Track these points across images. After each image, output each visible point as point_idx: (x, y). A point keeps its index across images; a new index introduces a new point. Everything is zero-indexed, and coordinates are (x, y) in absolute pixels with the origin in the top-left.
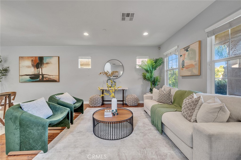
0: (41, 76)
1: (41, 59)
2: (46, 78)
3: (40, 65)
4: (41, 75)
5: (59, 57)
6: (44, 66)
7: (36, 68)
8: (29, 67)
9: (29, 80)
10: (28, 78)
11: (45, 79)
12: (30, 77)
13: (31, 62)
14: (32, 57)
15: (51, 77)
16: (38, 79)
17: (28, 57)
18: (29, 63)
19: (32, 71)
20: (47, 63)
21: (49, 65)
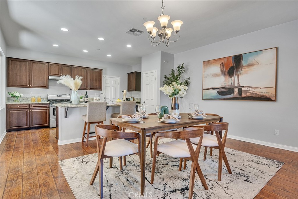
0: (236, 90)
1: (238, 59)
2: (246, 92)
3: (235, 71)
4: (236, 87)
5: (277, 49)
6: (244, 70)
7: (227, 77)
8: (216, 75)
9: (216, 96)
10: (214, 92)
11: (243, 95)
12: (217, 92)
13: (221, 67)
14: (222, 59)
15: (258, 91)
16: (232, 96)
17: (216, 61)
18: (216, 69)
19: (222, 81)
20: (250, 65)
21: (253, 67)
